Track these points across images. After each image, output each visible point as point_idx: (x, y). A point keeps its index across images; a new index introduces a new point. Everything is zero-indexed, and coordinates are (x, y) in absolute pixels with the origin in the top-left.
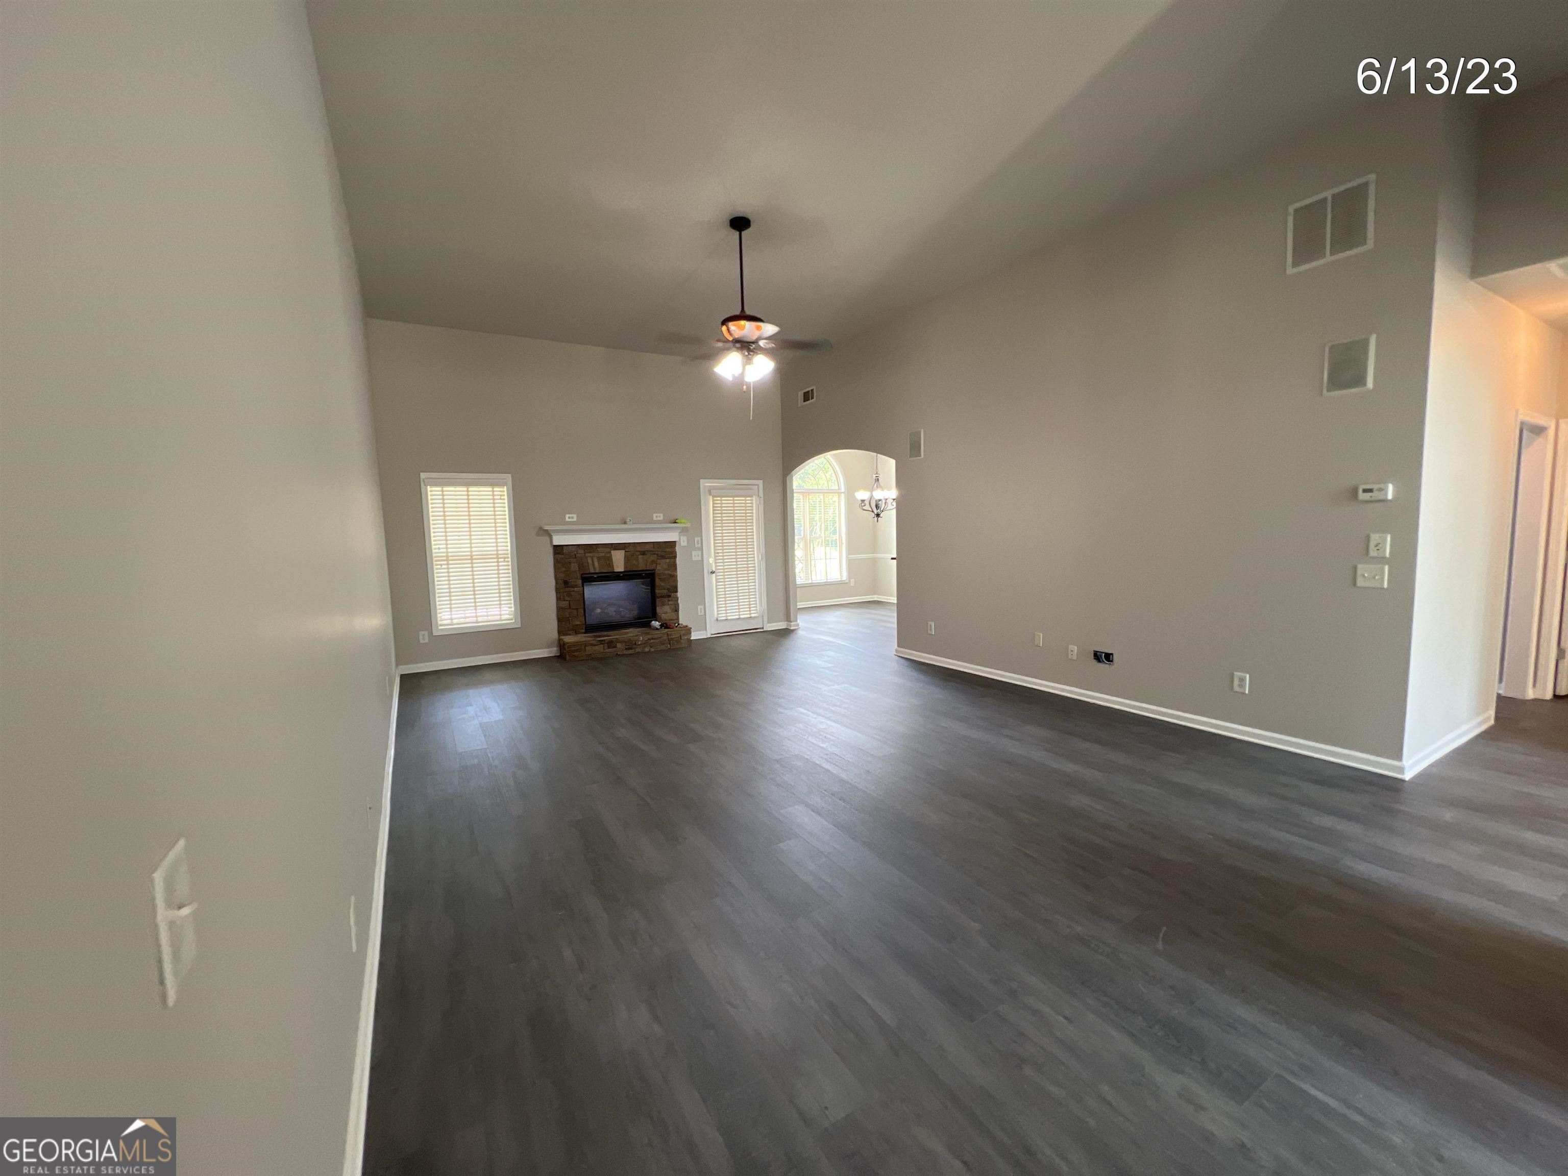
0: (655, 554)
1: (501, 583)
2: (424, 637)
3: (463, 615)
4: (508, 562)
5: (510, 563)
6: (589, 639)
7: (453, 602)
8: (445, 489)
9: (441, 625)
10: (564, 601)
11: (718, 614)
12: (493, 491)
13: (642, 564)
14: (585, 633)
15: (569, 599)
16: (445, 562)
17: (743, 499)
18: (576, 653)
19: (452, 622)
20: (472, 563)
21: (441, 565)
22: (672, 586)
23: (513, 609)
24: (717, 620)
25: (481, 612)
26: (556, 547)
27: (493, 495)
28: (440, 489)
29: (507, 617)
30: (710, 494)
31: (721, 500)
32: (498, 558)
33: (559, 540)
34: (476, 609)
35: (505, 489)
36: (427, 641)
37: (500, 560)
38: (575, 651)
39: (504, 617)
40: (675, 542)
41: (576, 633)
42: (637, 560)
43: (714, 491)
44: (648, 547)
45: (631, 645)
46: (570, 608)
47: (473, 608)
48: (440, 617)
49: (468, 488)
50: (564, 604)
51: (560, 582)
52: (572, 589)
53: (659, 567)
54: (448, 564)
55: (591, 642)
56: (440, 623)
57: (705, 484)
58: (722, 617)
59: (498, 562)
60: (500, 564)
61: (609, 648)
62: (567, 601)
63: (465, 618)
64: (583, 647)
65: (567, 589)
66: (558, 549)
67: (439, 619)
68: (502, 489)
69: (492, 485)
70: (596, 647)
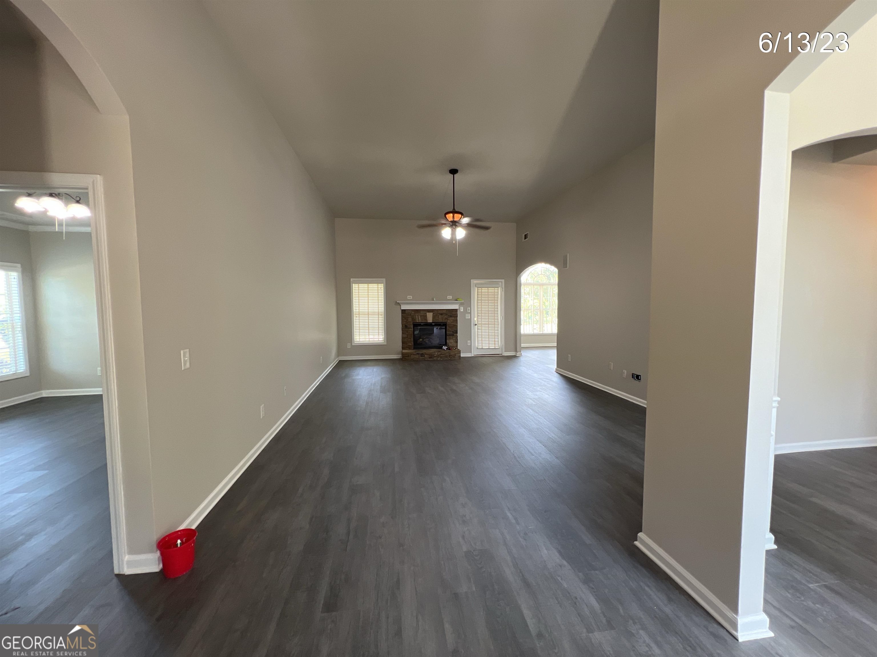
0: (447, 315)
1: (379, 325)
2: (349, 346)
3: (364, 338)
4: (383, 316)
5: (383, 317)
6: (413, 352)
7: (360, 332)
8: (360, 285)
9: (356, 341)
10: (405, 334)
11: (478, 345)
12: (378, 286)
13: (440, 319)
14: (413, 349)
15: (407, 334)
16: (358, 315)
17: (493, 289)
18: (406, 358)
19: (360, 340)
20: (368, 316)
21: (357, 316)
22: (455, 330)
23: (384, 337)
24: (477, 348)
25: (371, 337)
26: (402, 310)
27: (378, 288)
28: (357, 285)
29: (382, 340)
30: (476, 287)
31: (482, 290)
32: (378, 314)
33: (404, 307)
34: (369, 336)
35: (383, 285)
36: (350, 347)
37: (379, 315)
38: (406, 357)
39: (380, 340)
40: (457, 309)
41: (410, 349)
42: (438, 317)
43: (478, 285)
44: (444, 312)
45: (431, 356)
46: (407, 338)
47: (368, 335)
48: (356, 338)
49: (368, 285)
50: (405, 336)
51: (404, 326)
52: (408, 329)
53: (448, 321)
54: (359, 316)
55: (414, 353)
56: (355, 340)
57: (474, 282)
58: (480, 347)
59: (378, 316)
60: (379, 317)
61: (421, 357)
62: (406, 334)
63: (365, 339)
64: (410, 355)
65: (406, 329)
66: (403, 311)
67: (355, 338)
68: (382, 285)
69: (378, 283)
70: (416, 355)
